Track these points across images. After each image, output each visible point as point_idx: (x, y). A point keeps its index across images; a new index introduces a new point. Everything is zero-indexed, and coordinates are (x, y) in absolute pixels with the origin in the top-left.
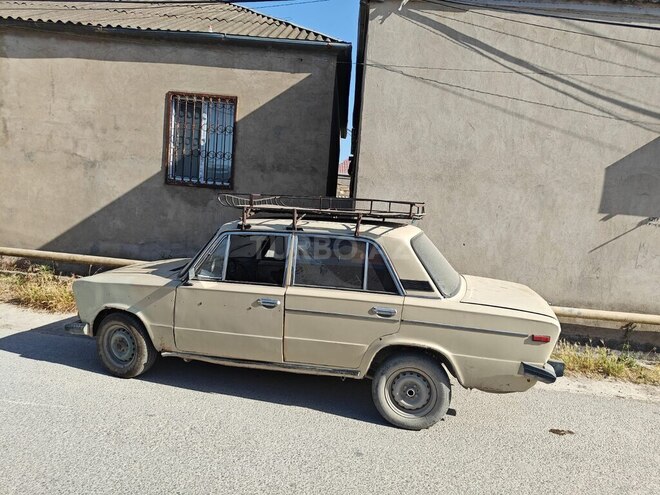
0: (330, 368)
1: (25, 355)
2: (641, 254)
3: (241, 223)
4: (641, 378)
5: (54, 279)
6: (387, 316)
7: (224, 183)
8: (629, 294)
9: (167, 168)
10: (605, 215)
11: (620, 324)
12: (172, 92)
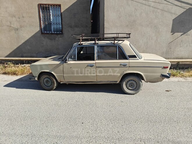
0: (110, 81)
1: (17, 88)
2: (182, 43)
3: (79, 43)
4: (183, 76)
5: (14, 66)
6: (125, 66)
7: (60, 32)
8: (178, 54)
9: (41, 29)
10: (172, 33)
11: (176, 63)
12: (40, 4)
